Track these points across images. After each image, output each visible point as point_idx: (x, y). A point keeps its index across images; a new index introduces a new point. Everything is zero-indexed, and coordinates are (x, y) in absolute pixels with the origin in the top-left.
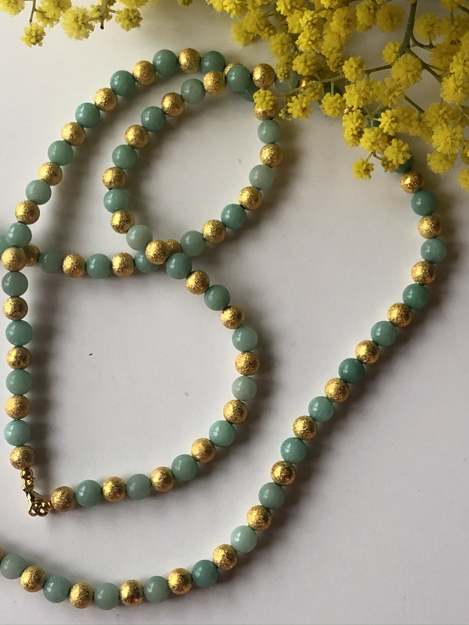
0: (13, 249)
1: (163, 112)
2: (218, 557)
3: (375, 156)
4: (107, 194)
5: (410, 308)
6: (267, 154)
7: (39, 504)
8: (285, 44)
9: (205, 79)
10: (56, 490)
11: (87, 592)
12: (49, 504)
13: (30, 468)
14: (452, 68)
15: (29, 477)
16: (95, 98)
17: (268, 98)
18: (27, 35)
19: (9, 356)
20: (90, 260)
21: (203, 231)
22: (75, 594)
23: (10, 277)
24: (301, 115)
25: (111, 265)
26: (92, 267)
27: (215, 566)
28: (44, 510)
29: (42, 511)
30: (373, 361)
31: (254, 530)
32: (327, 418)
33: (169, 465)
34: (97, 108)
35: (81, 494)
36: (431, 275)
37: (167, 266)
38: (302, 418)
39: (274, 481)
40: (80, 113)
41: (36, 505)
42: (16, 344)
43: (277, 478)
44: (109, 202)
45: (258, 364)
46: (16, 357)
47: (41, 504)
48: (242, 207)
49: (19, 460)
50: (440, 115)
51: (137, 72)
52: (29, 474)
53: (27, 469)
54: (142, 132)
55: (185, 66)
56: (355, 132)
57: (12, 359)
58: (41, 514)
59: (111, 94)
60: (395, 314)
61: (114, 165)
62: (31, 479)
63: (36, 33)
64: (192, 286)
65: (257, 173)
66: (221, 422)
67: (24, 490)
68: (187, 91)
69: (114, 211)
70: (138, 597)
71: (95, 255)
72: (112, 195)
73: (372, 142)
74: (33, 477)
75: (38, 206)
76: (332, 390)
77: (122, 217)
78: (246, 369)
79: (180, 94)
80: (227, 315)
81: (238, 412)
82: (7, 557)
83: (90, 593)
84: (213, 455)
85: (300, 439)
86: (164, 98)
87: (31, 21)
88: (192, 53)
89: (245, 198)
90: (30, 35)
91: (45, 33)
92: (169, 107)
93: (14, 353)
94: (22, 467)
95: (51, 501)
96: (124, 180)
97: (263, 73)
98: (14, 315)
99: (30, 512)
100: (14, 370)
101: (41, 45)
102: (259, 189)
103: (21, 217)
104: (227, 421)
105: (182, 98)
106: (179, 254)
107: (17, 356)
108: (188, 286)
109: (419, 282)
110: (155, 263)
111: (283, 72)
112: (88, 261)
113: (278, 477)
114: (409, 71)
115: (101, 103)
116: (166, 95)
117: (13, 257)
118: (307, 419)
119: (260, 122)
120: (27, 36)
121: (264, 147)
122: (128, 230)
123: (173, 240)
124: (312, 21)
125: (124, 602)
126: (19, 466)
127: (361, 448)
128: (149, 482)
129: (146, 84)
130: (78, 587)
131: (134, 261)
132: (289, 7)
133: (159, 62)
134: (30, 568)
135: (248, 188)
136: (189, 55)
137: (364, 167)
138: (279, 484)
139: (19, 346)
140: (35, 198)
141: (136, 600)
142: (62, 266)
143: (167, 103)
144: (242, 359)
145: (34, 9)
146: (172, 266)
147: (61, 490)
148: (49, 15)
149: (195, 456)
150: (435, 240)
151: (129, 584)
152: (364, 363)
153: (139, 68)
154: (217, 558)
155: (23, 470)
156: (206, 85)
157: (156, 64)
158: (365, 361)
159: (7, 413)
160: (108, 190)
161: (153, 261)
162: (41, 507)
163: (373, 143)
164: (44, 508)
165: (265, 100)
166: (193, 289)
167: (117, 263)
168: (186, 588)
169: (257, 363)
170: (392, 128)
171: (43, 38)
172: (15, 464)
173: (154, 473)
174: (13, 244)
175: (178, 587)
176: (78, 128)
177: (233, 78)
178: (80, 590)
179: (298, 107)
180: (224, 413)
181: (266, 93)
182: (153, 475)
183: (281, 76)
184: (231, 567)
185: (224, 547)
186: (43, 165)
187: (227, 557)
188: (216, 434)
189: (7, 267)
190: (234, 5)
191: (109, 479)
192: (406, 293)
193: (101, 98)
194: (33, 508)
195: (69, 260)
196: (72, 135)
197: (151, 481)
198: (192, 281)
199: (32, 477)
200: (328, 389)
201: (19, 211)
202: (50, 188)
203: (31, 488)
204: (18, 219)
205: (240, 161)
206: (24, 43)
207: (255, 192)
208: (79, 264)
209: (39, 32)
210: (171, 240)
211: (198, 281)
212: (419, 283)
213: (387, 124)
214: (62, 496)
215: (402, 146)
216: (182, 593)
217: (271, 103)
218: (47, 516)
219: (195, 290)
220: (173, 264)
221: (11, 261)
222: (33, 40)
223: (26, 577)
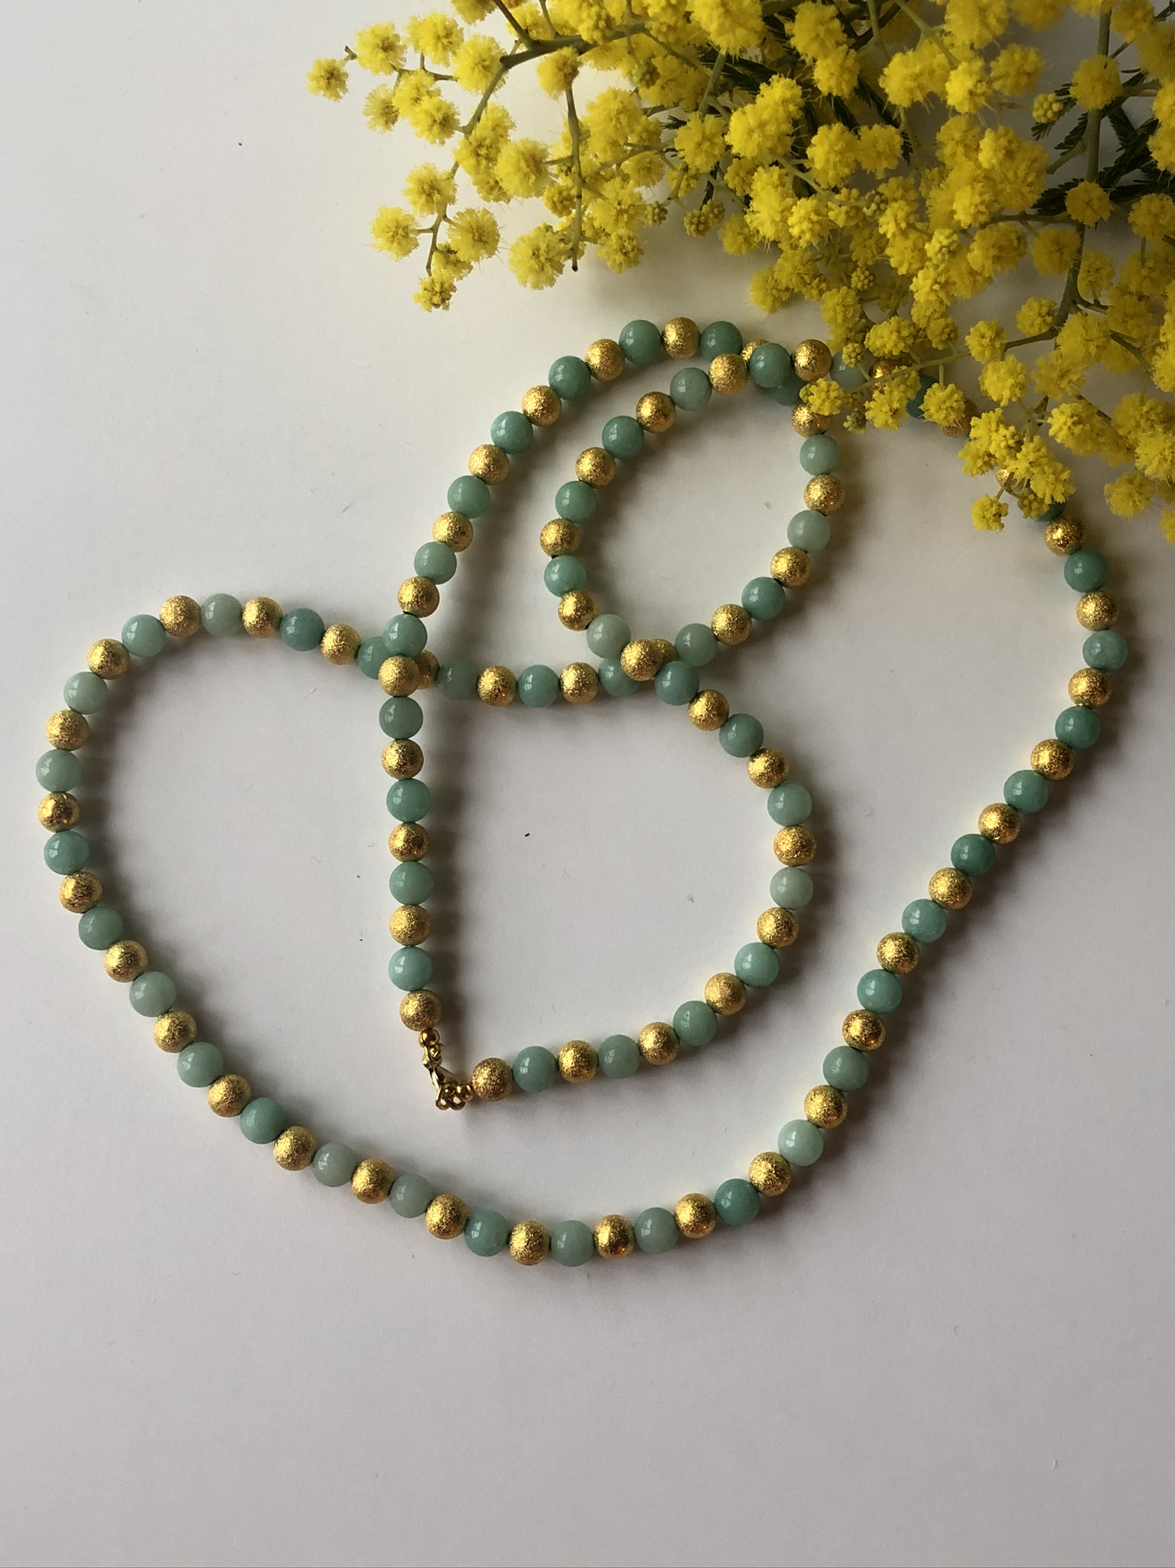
0: (400, 659)
1: (641, 426)
2: (760, 1174)
3: (1010, 491)
4: (550, 566)
5: (1070, 747)
6: (817, 493)
7: (452, 1089)
8: (849, 306)
9: (713, 367)
10: (480, 1064)
11: (541, 1237)
12: (468, 1087)
13: (434, 1028)
14: (1164, 334)
15: (433, 1043)
16: (525, 403)
17: (833, 394)
18: (425, 289)
19: (394, 840)
20: (523, 677)
21: (713, 623)
22: (519, 1240)
23: (393, 707)
24: (890, 421)
25: (560, 683)
26: (528, 687)
27: (755, 1188)
28: (461, 1099)
29: (456, 1100)
30: (1009, 838)
31: (818, 1127)
32: (934, 935)
33: (668, 1018)
34: (528, 419)
35: (524, 1071)
36: (1104, 691)
37: (657, 684)
38: (894, 937)
39: (850, 1044)
40: (500, 428)
41: (447, 1091)
42: (405, 819)
43: (856, 1038)
44: (555, 577)
45: (815, 846)
46: (406, 841)
47: (455, 1089)
48: (779, 582)
49: (417, 1014)
50: (1142, 415)
51: (595, 359)
52: (434, 1039)
53: (429, 1030)
54: (605, 458)
55: (676, 346)
56: (1011, 442)
57: (399, 843)
58: (454, 1106)
59: (552, 396)
60: (1045, 758)
61: (558, 516)
62: (437, 1047)
63: (442, 287)
64: (702, 716)
65: (801, 525)
66: (756, 945)
67: (426, 1066)
68: (682, 389)
69: (562, 593)
70: (625, 1245)
71: (531, 668)
72: (558, 566)
73: (1031, 460)
74: (440, 1042)
75: (437, 586)
76: (943, 887)
77: (579, 601)
78: (796, 856)
79: (668, 393)
80: (760, 765)
81: (784, 928)
82: (401, 1180)
83: (545, 1238)
84: (743, 1001)
85: (890, 971)
86: (642, 401)
87: (428, 267)
88: (687, 326)
89: (783, 566)
90: (428, 289)
91: (455, 287)
92: (651, 417)
93: (402, 835)
94: (421, 1026)
95: (471, 1083)
96: (577, 541)
97: (813, 355)
98: (403, 770)
99: (437, 1103)
100: (401, 863)
101: (447, 308)
102: (806, 552)
103: (410, 605)
104: (764, 943)
105: (672, 401)
106: (676, 662)
107: (408, 839)
108: (694, 716)
109: (1083, 704)
110: (638, 678)
111: (854, 351)
112: (521, 678)
113: (858, 1037)
114: (1091, 340)
115: (536, 410)
116: (646, 396)
117: (399, 673)
118: (903, 939)
119: (803, 440)
120: (426, 292)
121: (813, 480)
122: (589, 624)
123: (664, 641)
124: (948, 247)
125: (604, 1254)
126: (416, 1025)
127: (993, 987)
128: (636, 1048)
129: (609, 378)
130: (524, 1228)
131: (598, 677)
132: (903, 225)
133: (630, 342)
134: (440, 1198)
135: (787, 551)
136: (682, 328)
137: (994, 510)
138: (857, 1049)
139: (409, 823)
140: (432, 572)
141: (623, 1249)
142: (477, 687)
143: (647, 410)
144: (787, 841)
145: (434, 247)
146: (667, 684)
147: (488, 1064)
148: (462, 256)
149: (714, 1003)
150: (1107, 632)
151: (611, 1222)
152: (994, 841)
153: (597, 351)
154: (759, 1176)
155: (423, 1032)
156: (715, 378)
157: (626, 344)
158: (997, 838)
159: (394, 936)
160: (550, 559)
161: (635, 675)
162: (456, 1094)
163: (1030, 463)
164: (462, 1096)
165: (828, 397)
166: (703, 721)
167: (569, 680)
168: (707, 1227)
169: (813, 845)
170: (1073, 434)
171: (451, 296)
172: (410, 1022)
173: (644, 1033)
174: (398, 650)
175: (695, 1225)
176: (498, 455)
177: (761, 365)
178: (527, 1234)
179: (886, 408)
180: (759, 932)
181: (830, 385)
182: (644, 1037)
183: (851, 358)
184: (782, 1190)
185: (768, 1157)
186: (442, 516)
187: (775, 1173)
188: (747, 966)
189: (389, 690)
190: (809, 223)
191: (569, 1044)
192: (1061, 723)
193: (537, 403)
194: (442, 1096)
195: (489, 677)
196: (488, 466)
197: (640, 1047)
198: (700, 708)
199: (437, 1043)
200: (937, 887)
201: (407, 593)
202: (455, 555)
203: (437, 1062)
204: (403, 608)
205: (768, 505)
206: (419, 304)
207: (800, 556)
208: (507, 682)
209: (446, 286)
210: (661, 640)
211: (712, 708)
212: (1084, 706)
213: (1065, 428)
214: (491, 1074)
215: (1063, 472)
216: (701, 1235)
217: (839, 402)
218: (464, 1108)
219: (706, 723)
220: (668, 680)
221: (397, 678)
222: (436, 299)
223: (435, 1214)
